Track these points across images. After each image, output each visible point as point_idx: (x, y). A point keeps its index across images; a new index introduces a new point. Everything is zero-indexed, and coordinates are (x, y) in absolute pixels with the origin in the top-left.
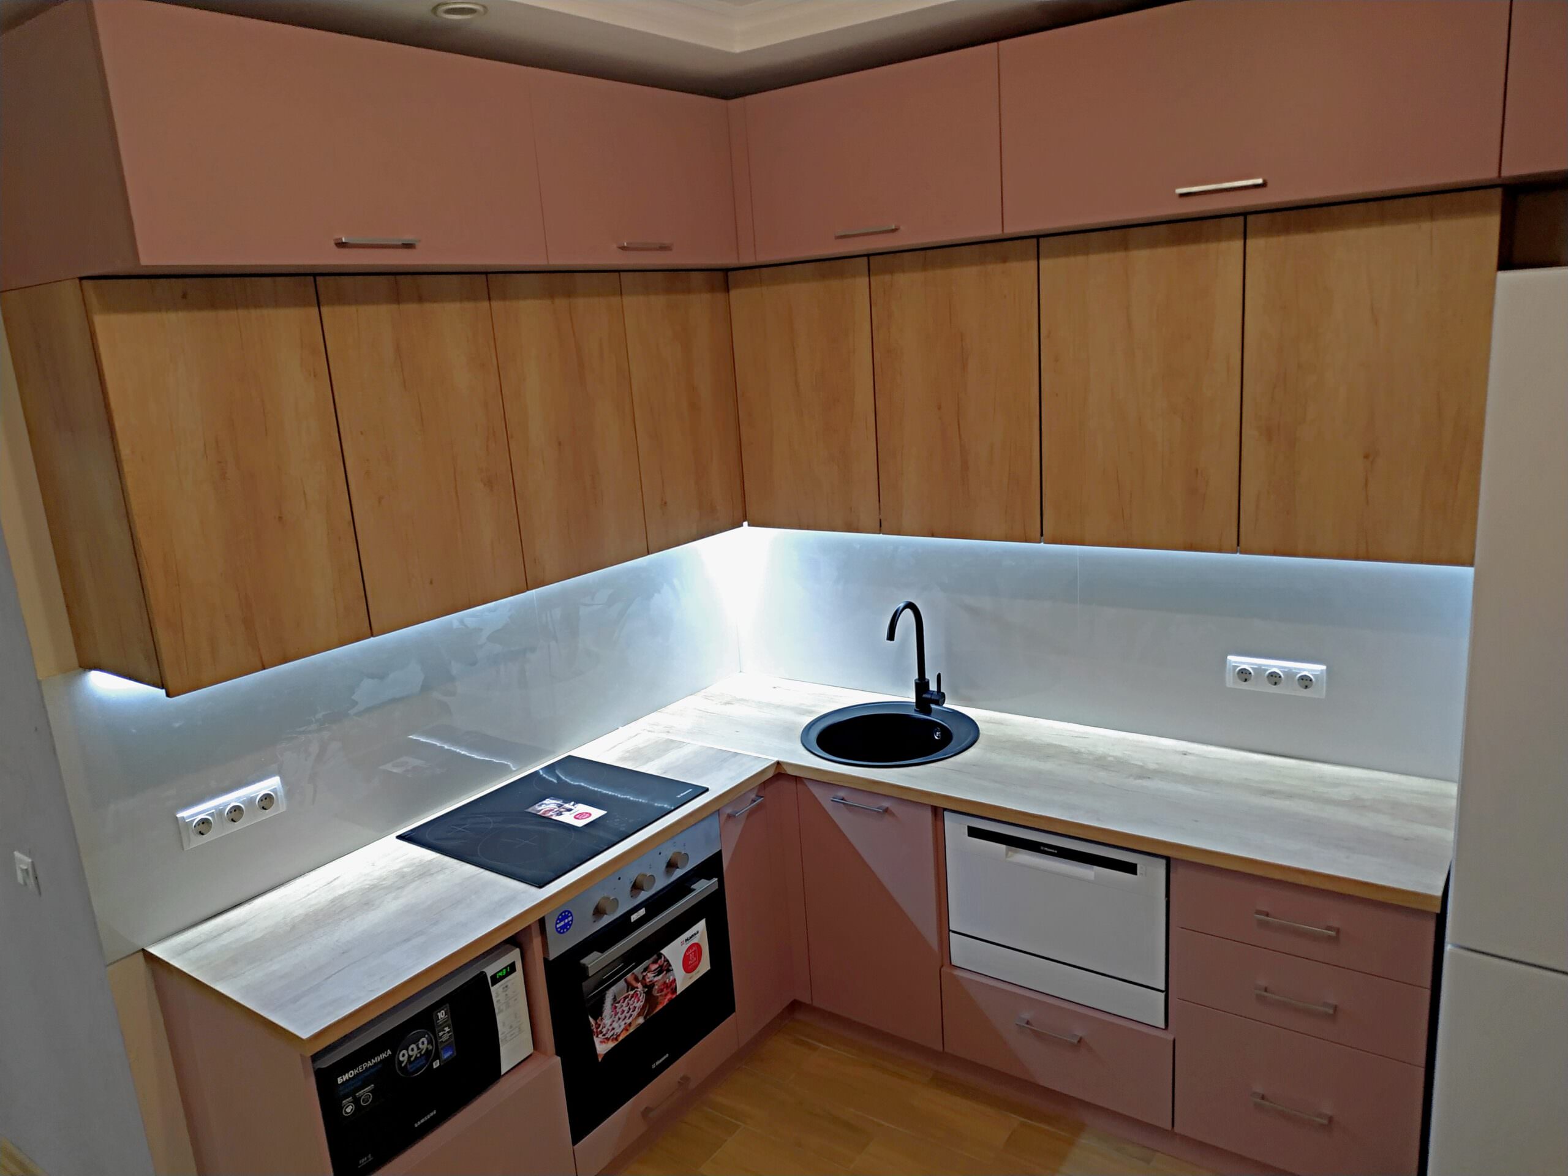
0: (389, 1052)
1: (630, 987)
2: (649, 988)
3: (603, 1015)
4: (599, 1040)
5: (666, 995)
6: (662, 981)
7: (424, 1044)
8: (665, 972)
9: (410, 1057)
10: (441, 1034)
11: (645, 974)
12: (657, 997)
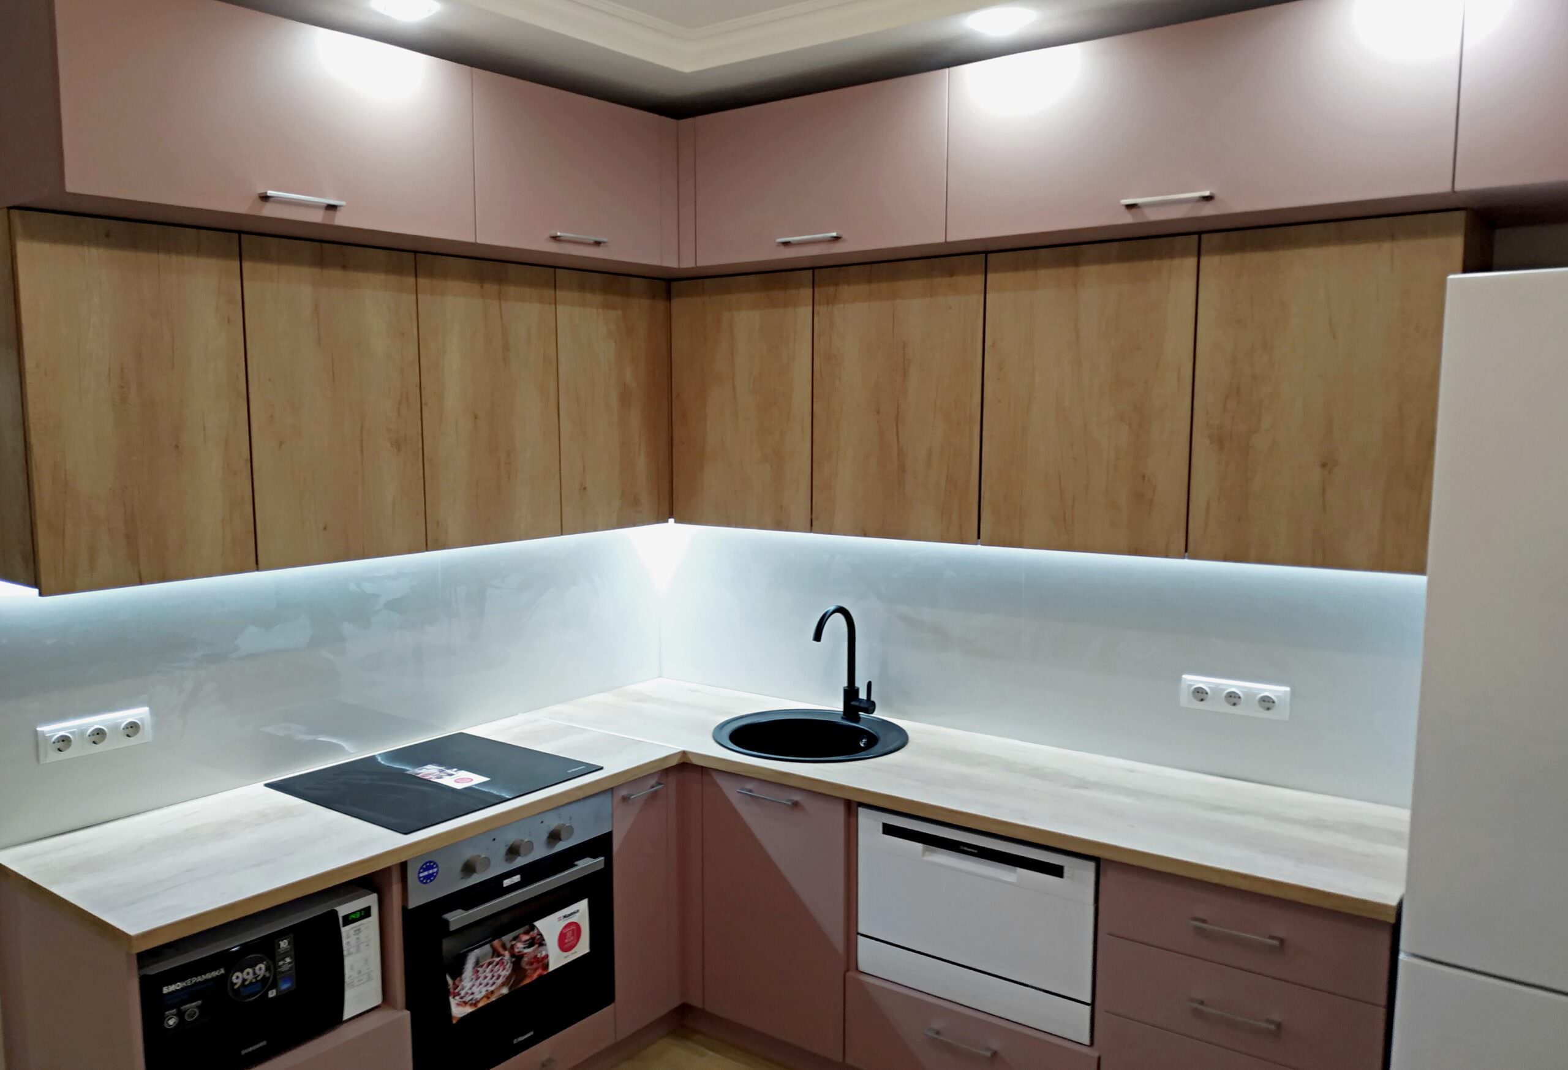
0: (222, 971)
1: (496, 953)
2: (517, 958)
3: (464, 976)
4: (456, 1002)
5: (536, 969)
6: (532, 955)
7: (261, 969)
8: (537, 946)
9: (244, 980)
10: (281, 963)
11: (514, 943)
12: (526, 970)
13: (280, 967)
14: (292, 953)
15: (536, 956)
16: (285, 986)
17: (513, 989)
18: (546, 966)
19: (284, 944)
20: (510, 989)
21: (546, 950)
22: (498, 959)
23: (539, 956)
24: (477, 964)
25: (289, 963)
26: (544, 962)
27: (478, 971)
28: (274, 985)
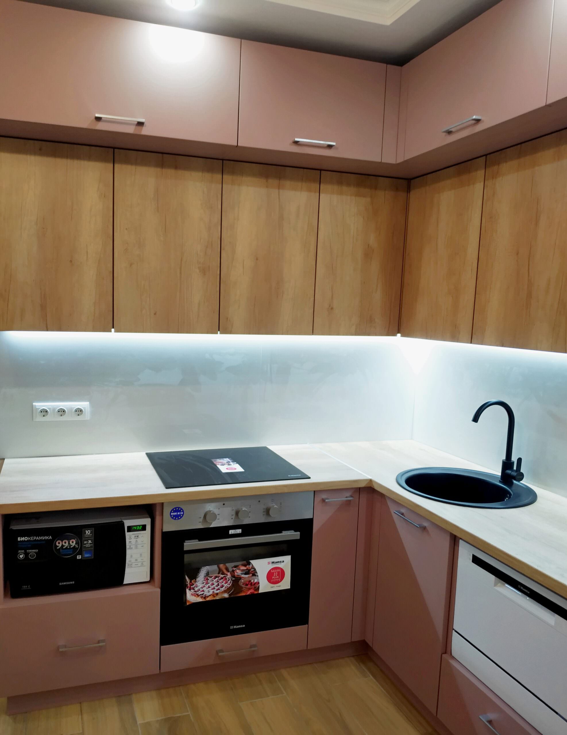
0: (51, 538)
1: (220, 571)
3: (197, 580)
4: (191, 593)
5: (250, 589)
7: (73, 543)
8: (251, 575)
9: (63, 546)
10: (85, 542)
12: (242, 587)
13: (85, 544)
14: (93, 538)
15: (250, 581)
16: (87, 555)
17: (232, 596)
18: (258, 589)
19: (88, 532)
20: (230, 595)
21: (258, 579)
22: (223, 576)
23: (252, 581)
24: (208, 574)
25: (90, 544)
26: (256, 586)
27: (208, 579)
28: (80, 553)
